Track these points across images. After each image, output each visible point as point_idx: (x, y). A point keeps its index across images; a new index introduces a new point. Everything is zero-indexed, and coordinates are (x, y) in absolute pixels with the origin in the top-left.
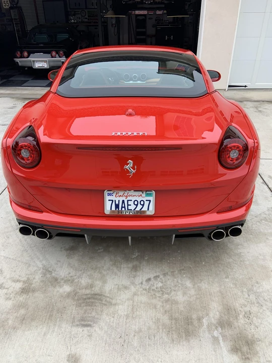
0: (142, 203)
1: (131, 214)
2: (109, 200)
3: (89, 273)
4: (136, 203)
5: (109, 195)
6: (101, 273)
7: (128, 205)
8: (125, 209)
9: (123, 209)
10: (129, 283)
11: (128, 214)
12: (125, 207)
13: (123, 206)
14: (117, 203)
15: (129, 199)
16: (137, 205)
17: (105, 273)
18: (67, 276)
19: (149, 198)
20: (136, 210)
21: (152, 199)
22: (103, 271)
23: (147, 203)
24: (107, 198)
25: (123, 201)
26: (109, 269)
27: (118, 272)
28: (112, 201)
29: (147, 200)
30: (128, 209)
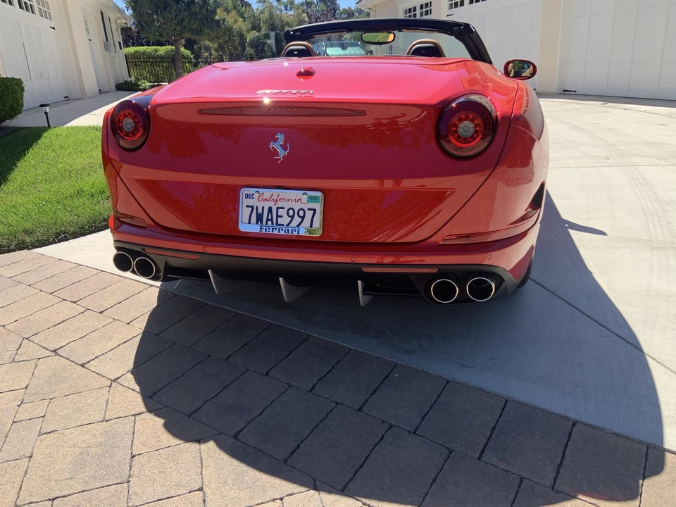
0: (301, 213)
1: (282, 233)
2: (247, 206)
4: (291, 212)
5: (248, 196)
7: (278, 216)
8: (273, 224)
9: (270, 223)
11: (276, 232)
12: (272, 220)
13: (270, 218)
14: (260, 211)
15: (279, 204)
16: (292, 217)
19: (313, 205)
20: (291, 225)
21: (318, 206)
23: (309, 214)
24: (244, 202)
25: (270, 210)
28: (252, 207)
29: (309, 209)
30: (277, 224)
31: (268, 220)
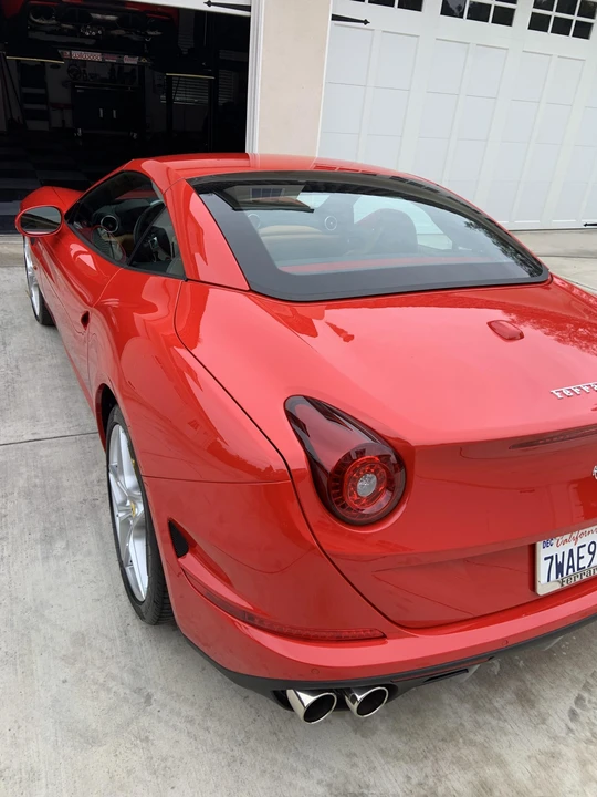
1: (584, 577)
2: (546, 559)
3: (448, 754)
4: (592, 548)
5: (546, 545)
6: (472, 743)
7: (579, 558)
8: (574, 570)
9: (571, 570)
10: (548, 742)
11: (578, 580)
12: (573, 567)
13: (570, 563)
14: (560, 560)
15: (580, 543)
16: (594, 553)
17: (479, 738)
18: (409, 787)
20: (593, 564)
22: (472, 736)
24: (543, 552)
25: (571, 551)
26: (478, 726)
27: (501, 724)
28: (551, 557)
30: (579, 569)
31: (569, 567)
